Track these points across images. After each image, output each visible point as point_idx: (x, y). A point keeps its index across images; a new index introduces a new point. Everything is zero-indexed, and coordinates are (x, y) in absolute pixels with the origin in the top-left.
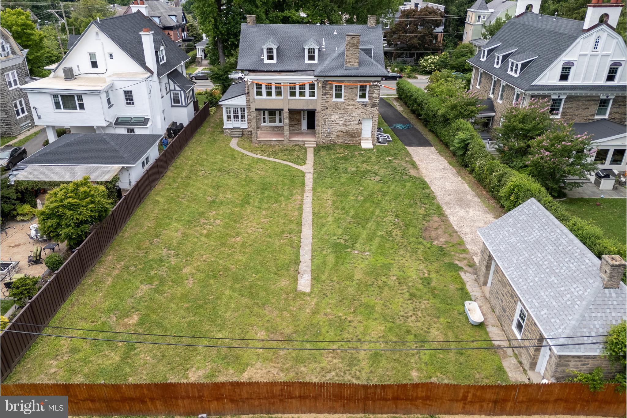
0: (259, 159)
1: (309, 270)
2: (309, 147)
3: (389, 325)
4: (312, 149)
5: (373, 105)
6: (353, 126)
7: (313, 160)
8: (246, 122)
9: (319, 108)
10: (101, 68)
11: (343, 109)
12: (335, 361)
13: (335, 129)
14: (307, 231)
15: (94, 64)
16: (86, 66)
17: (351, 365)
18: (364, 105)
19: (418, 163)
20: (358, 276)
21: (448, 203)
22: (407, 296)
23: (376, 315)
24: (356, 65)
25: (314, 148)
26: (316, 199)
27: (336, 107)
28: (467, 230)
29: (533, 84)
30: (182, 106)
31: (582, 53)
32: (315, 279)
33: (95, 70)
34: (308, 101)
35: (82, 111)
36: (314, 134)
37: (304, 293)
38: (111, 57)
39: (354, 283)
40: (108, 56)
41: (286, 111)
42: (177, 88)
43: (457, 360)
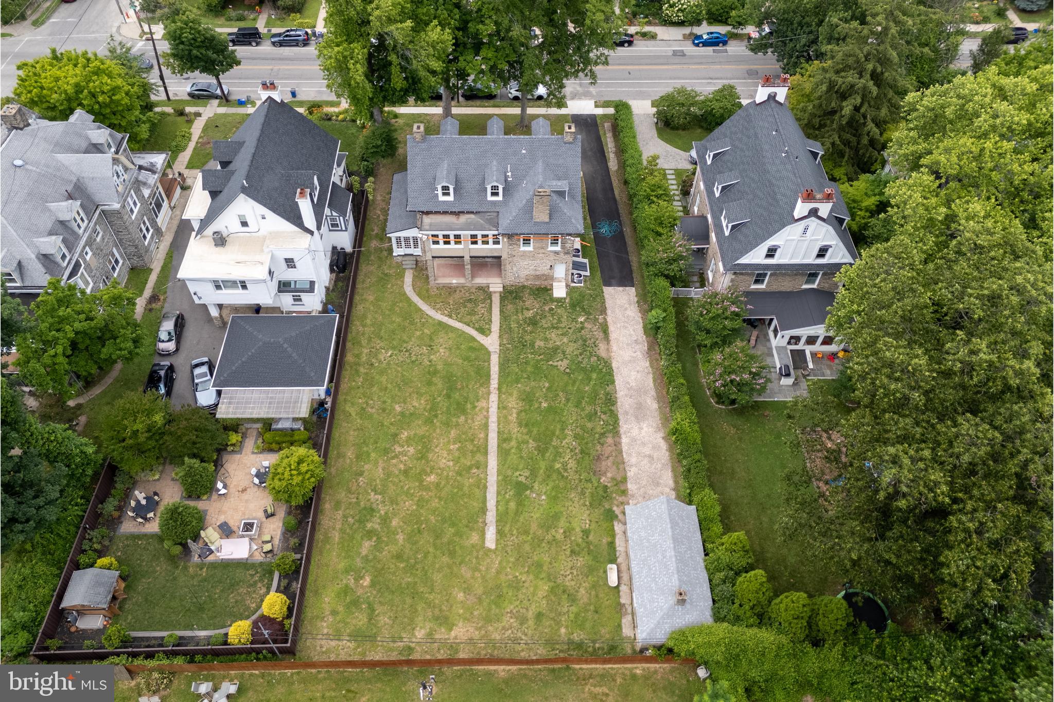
0: (440, 323)
1: (494, 520)
2: (495, 292)
3: (552, 584)
4: (498, 295)
5: (567, 253)
6: (544, 269)
7: (499, 325)
8: (419, 249)
9: (504, 256)
10: (253, 226)
11: (532, 256)
12: (512, 621)
13: (523, 273)
14: (493, 462)
15: (244, 224)
16: (236, 226)
17: (521, 624)
18: (556, 253)
19: (611, 328)
20: (534, 527)
21: (626, 413)
22: (568, 553)
23: (543, 575)
24: (547, 220)
25: (500, 292)
26: (502, 407)
27: (524, 255)
28: (633, 460)
29: (739, 262)
30: (341, 230)
31: (789, 238)
32: (500, 533)
33: (245, 229)
34: (491, 250)
35: (245, 291)
36: (500, 275)
37: (490, 550)
38: (264, 218)
39: (529, 538)
40: (260, 218)
41: (467, 258)
42: (334, 214)
43: (593, 618)
